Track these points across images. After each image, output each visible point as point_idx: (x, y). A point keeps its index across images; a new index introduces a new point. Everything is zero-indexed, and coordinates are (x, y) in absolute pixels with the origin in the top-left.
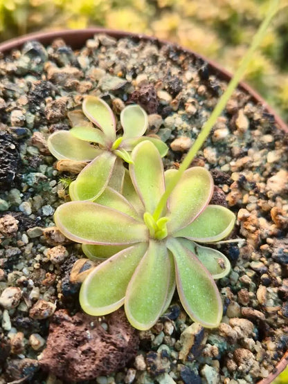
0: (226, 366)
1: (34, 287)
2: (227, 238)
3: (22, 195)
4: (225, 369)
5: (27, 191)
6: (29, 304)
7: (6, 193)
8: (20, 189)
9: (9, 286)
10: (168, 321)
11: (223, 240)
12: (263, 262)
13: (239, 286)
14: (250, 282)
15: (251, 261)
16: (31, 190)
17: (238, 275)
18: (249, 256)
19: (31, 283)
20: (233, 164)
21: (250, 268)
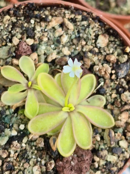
1: (41, 160)
3: (9, 129)
4: (127, 137)
6: (44, 167)
7: (3, 133)
8: (7, 127)
9: (33, 167)
10: (95, 136)
12: (116, 84)
13: (113, 100)
14: (116, 96)
15: (111, 86)
16: (11, 125)
17: (110, 97)
18: (109, 85)
19: (39, 159)
20: (77, 48)
21: (113, 89)
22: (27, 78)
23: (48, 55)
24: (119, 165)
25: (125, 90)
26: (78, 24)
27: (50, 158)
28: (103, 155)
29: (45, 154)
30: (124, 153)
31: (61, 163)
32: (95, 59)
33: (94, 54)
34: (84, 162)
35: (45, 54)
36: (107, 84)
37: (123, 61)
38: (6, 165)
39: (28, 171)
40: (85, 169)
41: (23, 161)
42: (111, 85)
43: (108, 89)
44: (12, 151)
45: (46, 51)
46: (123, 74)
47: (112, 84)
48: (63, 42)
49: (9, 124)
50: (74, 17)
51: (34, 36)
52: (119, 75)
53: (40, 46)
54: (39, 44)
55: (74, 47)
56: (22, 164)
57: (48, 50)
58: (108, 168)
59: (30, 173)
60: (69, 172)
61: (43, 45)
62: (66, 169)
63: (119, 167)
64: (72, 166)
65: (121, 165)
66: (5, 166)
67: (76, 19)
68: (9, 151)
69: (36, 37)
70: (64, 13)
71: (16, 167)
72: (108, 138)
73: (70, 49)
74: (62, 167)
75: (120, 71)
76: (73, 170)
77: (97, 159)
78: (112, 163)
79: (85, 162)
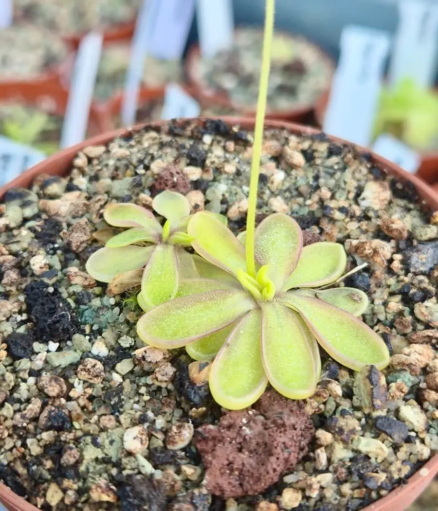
0: (425, 400)
1: (155, 418)
2: (347, 271)
3: (88, 337)
4: (426, 405)
5: (92, 331)
6: (160, 436)
7: (69, 343)
8: (83, 332)
9: (127, 428)
10: (329, 382)
11: (343, 275)
12: (402, 281)
13: (390, 317)
14: (401, 307)
15: (389, 286)
16: (95, 327)
17: (383, 307)
18: (384, 282)
19: (150, 414)
20: (308, 202)
21: (392, 294)
22: (163, 221)
23: (230, 204)
24: (393, 468)
25: (426, 295)
26: (318, 161)
27: (185, 416)
28: (344, 427)
29: (172, 406)
30: (415, 443)
31: (211, 427)
32: (353, 226)
33: (349, 216)
34: (283, 429)
35: (224, 201)
36: (376, 278)
37: (426, 234)
38: (50, 412)
39: (110, 439)
40: (282, 450)
41: (102, 410)
42: (389, 283)
43: (379, 291)
44: (79, 383)
45: (227, 195)
46: (423, 264)
47: (392, 281)
48: (272, 183)
49: (92, 326)
50: (310, 147)
51: (204, 161)
52: (413, 263)
53: (216, 183)
54: (214, 180)
55: (300, 200)
56: (95, 417)
57: (234, 192)
58: (358, 471)
59: (114, 444)
60: (231, 453)
61: (222, 181)
62: (224, 444)
63: (396, 477)
64: (245, 439)
65: (400, 470)
66: (46, 415)
67: (315, 151)
68: (71, 381)
69: (208, 162)
70: (287, 139)
71: (76, 425)
72: (365, 384)
73: (290, 204)
74: (214, 438)
75: (415, 254)
76: (244, 450)
77: (325, 436)
78: (373, 460)
79: (285, 430)
